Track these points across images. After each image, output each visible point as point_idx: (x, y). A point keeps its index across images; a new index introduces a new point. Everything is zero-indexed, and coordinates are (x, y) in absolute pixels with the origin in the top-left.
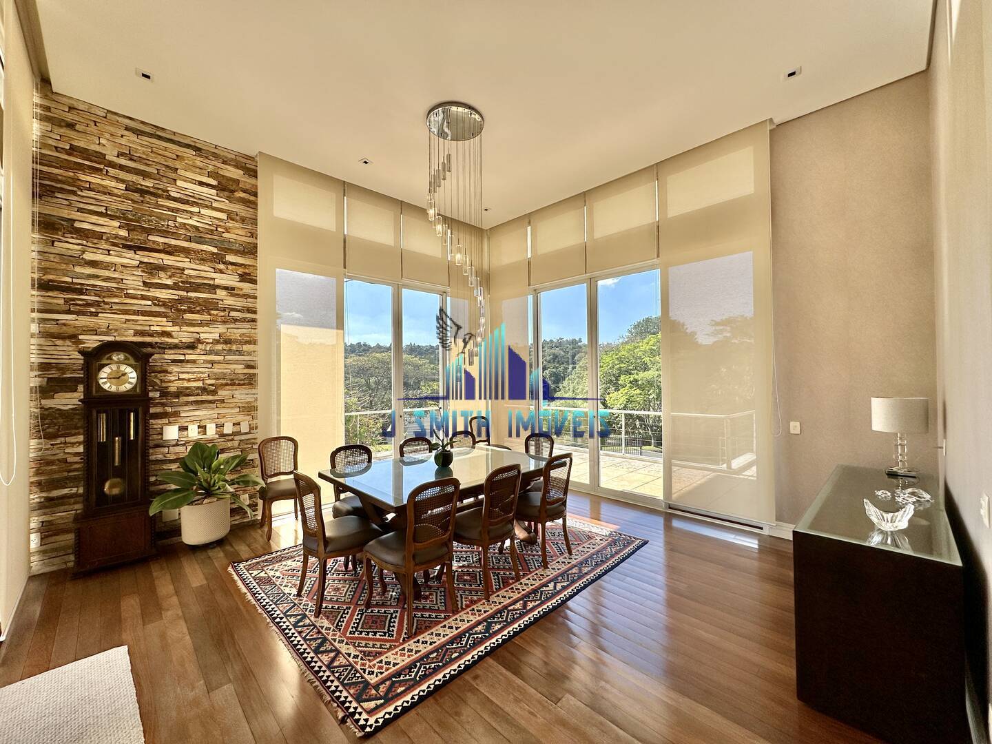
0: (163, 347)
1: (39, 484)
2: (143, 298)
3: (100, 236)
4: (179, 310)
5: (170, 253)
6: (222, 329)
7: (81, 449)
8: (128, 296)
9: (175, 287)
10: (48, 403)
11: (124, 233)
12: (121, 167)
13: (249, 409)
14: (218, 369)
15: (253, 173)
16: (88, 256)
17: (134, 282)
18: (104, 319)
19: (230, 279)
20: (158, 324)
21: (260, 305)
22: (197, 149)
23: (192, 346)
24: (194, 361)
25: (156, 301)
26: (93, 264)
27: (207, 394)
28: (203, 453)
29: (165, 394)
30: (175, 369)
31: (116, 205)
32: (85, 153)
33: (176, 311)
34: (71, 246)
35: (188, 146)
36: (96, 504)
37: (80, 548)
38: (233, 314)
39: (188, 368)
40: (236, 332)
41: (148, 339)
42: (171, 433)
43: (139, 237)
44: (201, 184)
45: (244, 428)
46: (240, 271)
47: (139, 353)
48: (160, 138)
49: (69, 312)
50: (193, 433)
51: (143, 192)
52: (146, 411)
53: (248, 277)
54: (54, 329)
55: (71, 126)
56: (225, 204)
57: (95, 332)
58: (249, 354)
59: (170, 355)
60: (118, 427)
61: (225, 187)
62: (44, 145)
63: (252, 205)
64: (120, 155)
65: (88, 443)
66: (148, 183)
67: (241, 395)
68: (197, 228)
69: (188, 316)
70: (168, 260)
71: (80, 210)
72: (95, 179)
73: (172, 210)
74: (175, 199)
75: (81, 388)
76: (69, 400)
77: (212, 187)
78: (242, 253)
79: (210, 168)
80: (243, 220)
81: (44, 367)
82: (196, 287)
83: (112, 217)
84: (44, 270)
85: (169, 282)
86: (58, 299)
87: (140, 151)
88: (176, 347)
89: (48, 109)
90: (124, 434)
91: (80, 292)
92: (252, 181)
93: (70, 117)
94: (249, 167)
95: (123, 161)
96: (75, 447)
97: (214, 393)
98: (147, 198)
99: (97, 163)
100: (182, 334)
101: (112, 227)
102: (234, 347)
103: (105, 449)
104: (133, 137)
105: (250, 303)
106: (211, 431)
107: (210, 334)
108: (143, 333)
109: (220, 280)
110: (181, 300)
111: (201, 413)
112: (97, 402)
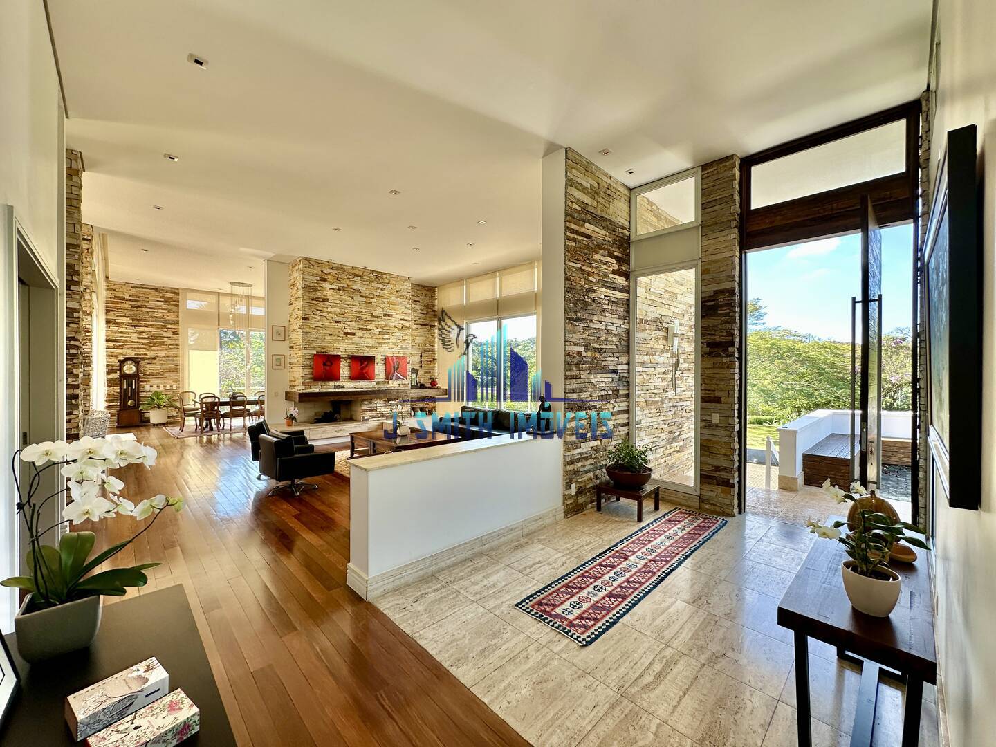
0: (144, 359)
1: (106, 401)
2: (137, 342)
3: (123, 323)
4: (150, 346)
5: (147, 327)
6: (166, 352)
7: (119, 391)
8: (132, 342)
9: (149, 338)
10: (109, 376)
11: (131, 322)
12: (130, 300)
13: (176, 381)
14: (164, 367)
15: (178, 294)
16: (120, 330)
17: (134, 337)
18: (125, 350)
19: (169, 334)
20: (143, 351)
21: (180, 343)
22: (156, 289)
23: (154, 358)
24: (155, 363)
25: (142, 343)
26: (121, 333)
27: (160, 375)
28: (157, 394)
29: (145, 374)
30: (148, 366)
31: (128, 313)
32: (119, 298)
33: (149, 346)
34: (114, 328)
35: (153, 289)
36: (124, 407)
37: (118, 422)
38: (170, 346)
39: (153, 366)
40: (171, 353)
41: (139, 356)
42: (147, 388)
43: (136, 322)
44: (158, 301)
45: (175, 387)
46: (173, 331)
47: (136, 361)
48: (143, 288)
49: (114, 348)
50: (155, 388)
51: (137, 307)
52: (139, 379)
53: (176, 333)
54: (110, 354)
55: (115, 290)
56: (167, 307)
57: (122, 354)
58: (176, 360)
59: (147, 361)
60: (130, 385)
61: (167, 301)
62: (107, 298)
63: (177, 306)
64: (130, 296)
65: (121, 389)
66: (139, 304)
67: (173, 376)
68: (156, 317)
69: (153, 348)
70: (146, 329)
71: (117, 316)
72: (122, 306)
73: (147, 312)
74: (148, 308)
75: (118, 372)
76: (115, 376)
77: (162, 302)
78: (174, 324)
79: (161, 295)
80: (174, 312)
81: (107, 365)
82: (156, 338)
83: (127, 317)
84: (107, 336)
85: (147, 337)
86: (111, 344)
87: (136, 294)
88: (149, 359)
89: (108, 286)
90: (132, 387)
91: (117, 342)
92: (177, 297)
93: (114, 288)
94: (176, 292)
95: (130, 298)
96: (117, 390)
97: (162, 374)
98: (139, 309)
99: (122, 300)
100: (151, 354)
101: (127, 320)
102: (171, 358)
103: (126, 391)
104: (134, 289)
105: (177, 342)
106: (162, 387)
107: (162, 354)
108: (138, 354)
109: (165, 334)
110: (151, 343)
111: (158, 381)
112: (123, 376)
